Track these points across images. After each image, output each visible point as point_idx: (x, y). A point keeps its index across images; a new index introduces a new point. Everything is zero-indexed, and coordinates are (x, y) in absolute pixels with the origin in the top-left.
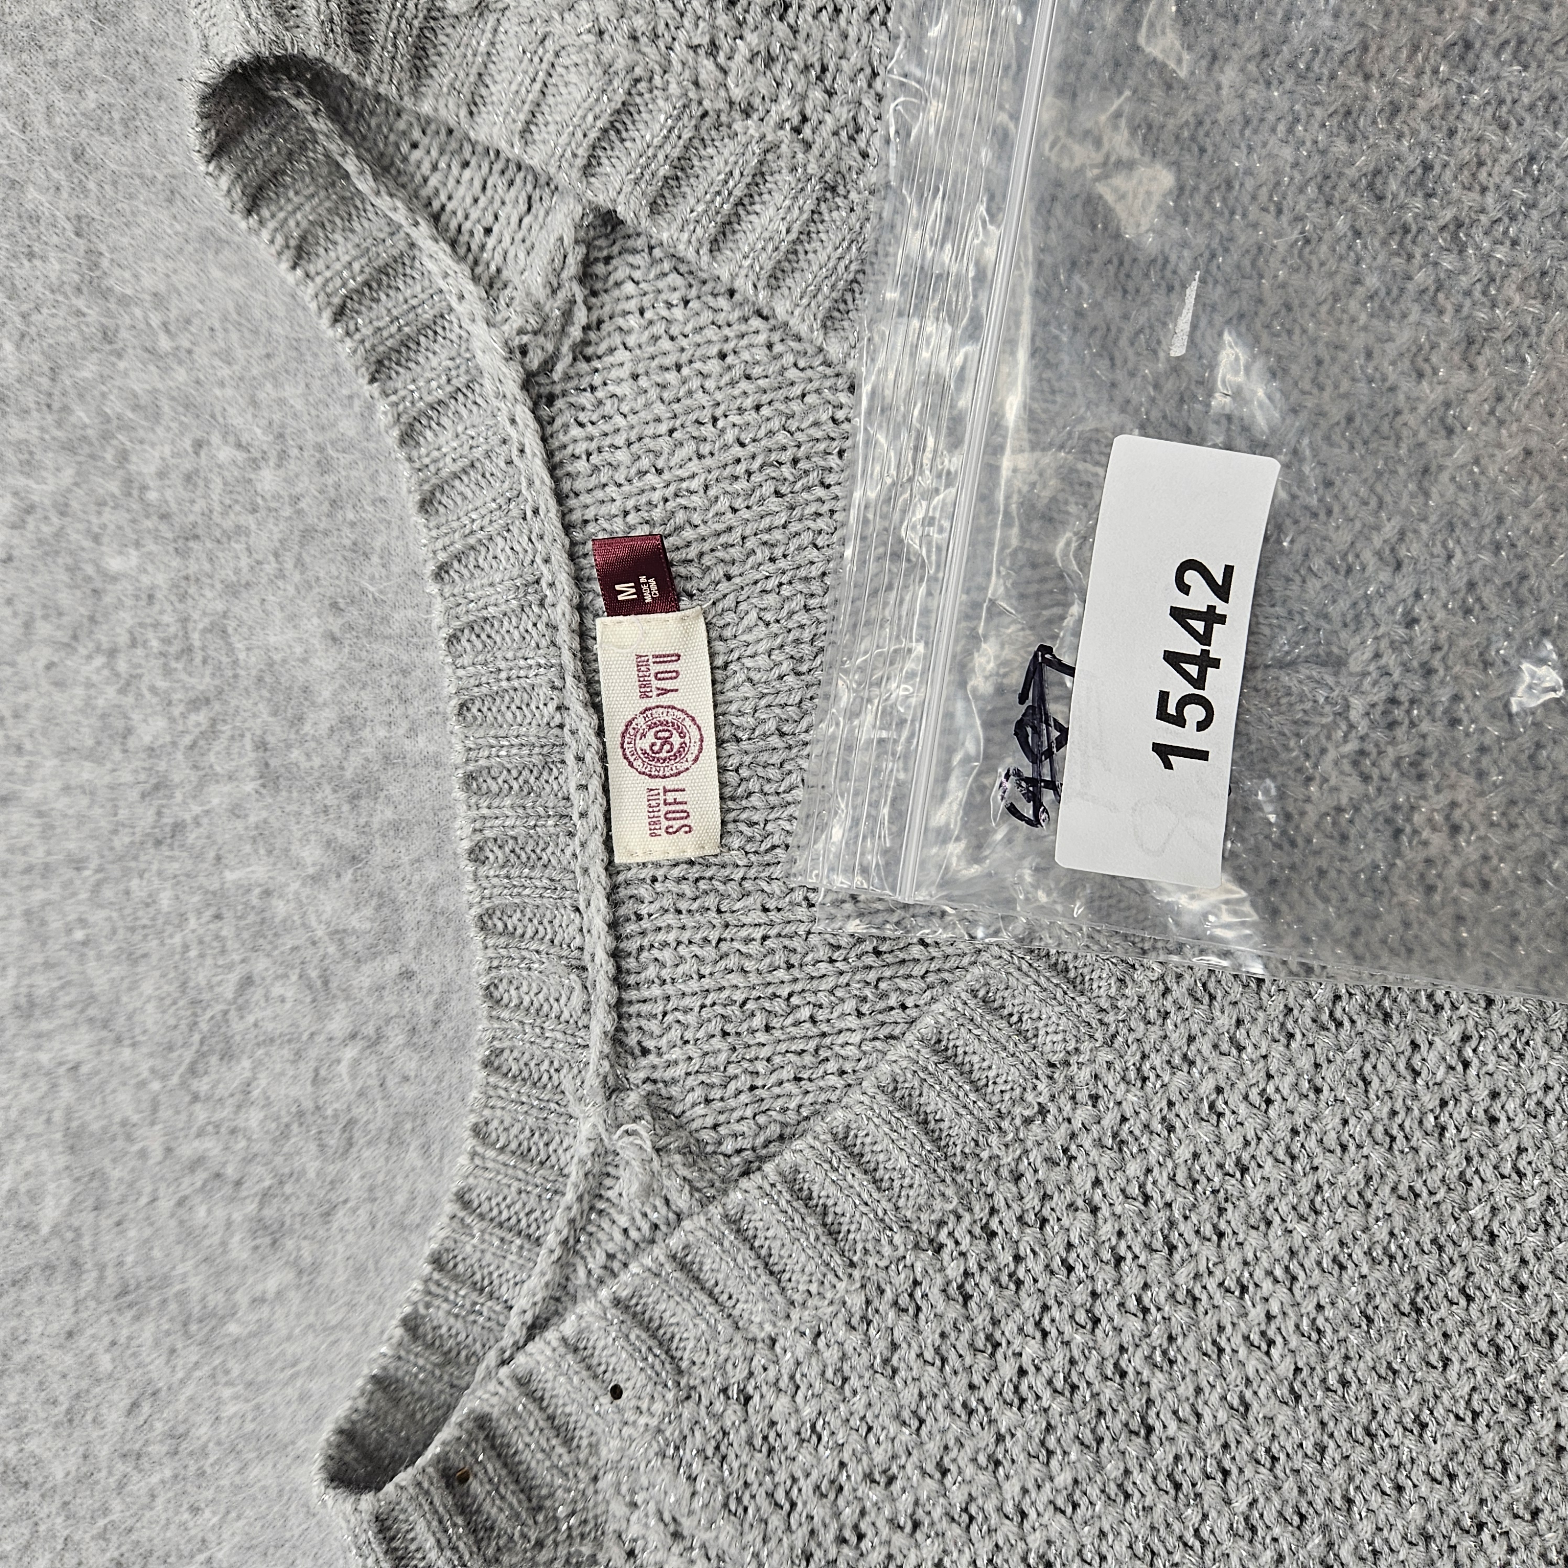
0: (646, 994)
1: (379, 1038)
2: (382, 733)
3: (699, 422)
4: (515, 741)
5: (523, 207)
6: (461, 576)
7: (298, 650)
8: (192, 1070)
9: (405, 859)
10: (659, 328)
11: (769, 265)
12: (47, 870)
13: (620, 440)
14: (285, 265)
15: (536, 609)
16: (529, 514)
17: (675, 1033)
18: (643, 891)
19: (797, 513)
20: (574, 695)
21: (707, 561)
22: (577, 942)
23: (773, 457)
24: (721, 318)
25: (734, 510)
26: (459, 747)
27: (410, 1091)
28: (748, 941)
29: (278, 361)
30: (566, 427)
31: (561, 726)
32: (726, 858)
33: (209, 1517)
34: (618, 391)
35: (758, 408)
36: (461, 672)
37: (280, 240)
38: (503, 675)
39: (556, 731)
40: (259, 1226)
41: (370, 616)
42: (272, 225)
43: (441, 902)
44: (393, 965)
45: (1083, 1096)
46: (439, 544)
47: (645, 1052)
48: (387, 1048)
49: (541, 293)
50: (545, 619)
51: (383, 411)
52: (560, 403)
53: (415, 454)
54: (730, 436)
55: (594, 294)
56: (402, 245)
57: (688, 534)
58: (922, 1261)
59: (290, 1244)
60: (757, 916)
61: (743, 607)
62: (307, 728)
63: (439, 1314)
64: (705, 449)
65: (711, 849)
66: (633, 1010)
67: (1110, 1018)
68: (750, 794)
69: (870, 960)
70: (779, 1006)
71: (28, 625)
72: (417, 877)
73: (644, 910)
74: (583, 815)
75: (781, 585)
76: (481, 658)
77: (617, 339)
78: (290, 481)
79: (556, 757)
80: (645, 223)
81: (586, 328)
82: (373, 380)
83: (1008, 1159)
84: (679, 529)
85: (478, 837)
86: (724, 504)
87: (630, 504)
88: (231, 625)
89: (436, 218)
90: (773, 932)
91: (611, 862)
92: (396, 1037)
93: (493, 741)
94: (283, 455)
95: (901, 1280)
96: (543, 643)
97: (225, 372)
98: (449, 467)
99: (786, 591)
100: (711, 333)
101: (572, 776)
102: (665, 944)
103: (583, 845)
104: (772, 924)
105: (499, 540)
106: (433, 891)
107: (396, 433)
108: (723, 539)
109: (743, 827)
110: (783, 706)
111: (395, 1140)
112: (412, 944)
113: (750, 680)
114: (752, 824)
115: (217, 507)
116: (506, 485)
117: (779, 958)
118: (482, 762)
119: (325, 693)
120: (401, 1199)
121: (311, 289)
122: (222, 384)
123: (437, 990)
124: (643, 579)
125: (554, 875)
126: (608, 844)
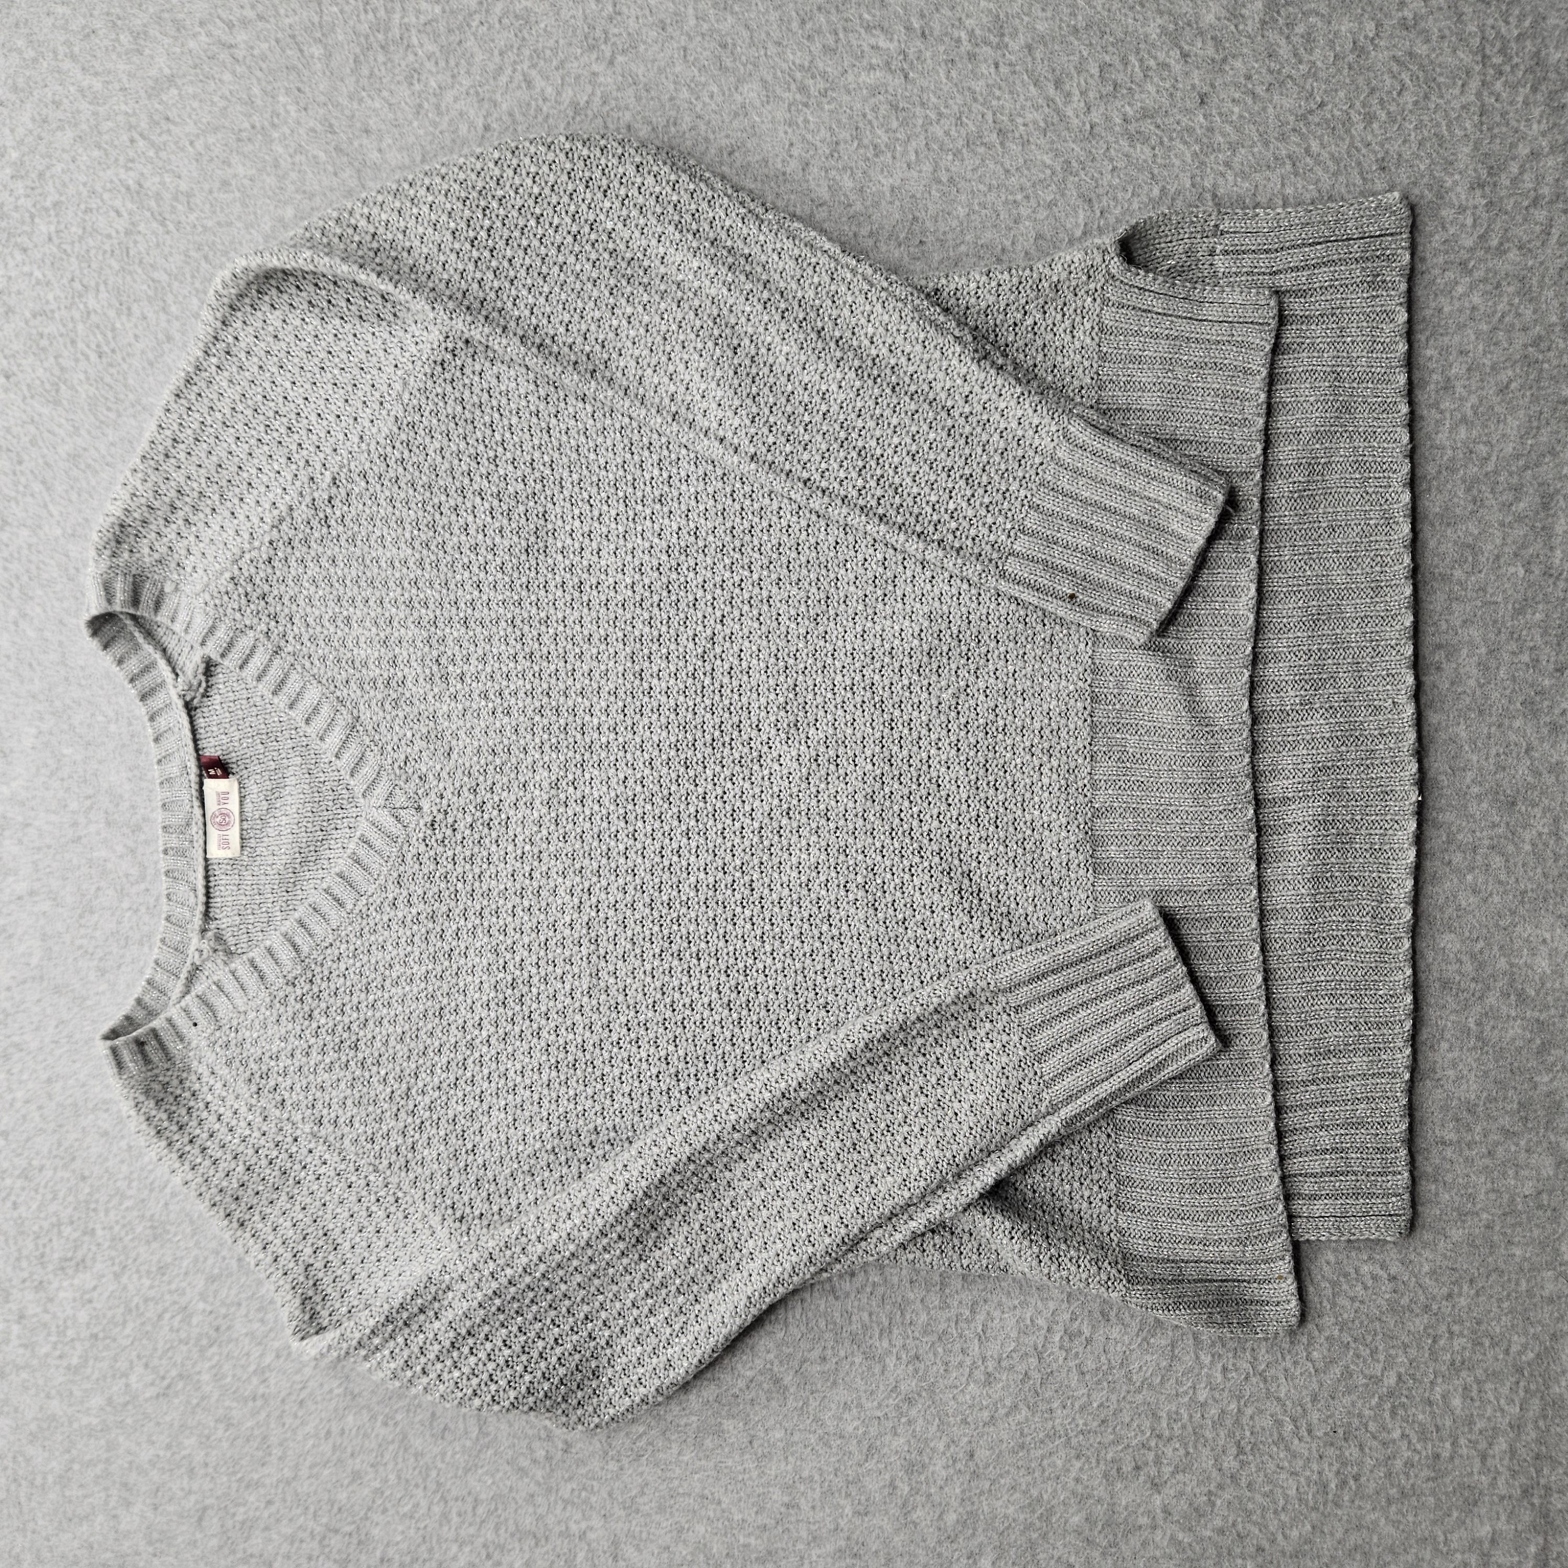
0: (215, 900)
2: (143, 811)
3: (239, 719)
4: (178, 817)
6: (165, 764)
7: (119, 782)
8: (81, 917)
10: (229, 689)
11: (257, 675)
12: (39, 849)
13: (215, 723)
14: (115, 665)
15: (186, 775)
16: (185, 745)
17: (224, 913)
18: (215, 867)
20: (196, 803)
21: (238, 763)
22: (195, 883)
25: (248, 748)
26: (161, 818)
28: (247, 885)
30: (198, 718)
31: (193, 813)
32: (242, 858)
33: (78, 1065)
34: (216, 707)
36: (163, 794)
37: (113, 658)
38: (175, 796)
39: (190, 814)
40: (98, 969)
41: (140, 773)
44: (143, 886)
45: (343, 941)
46: (159, 753)
47: (215, 919)
49: (191, 678)
50: (188, 779)
51: (143, 710)
52: (196, 711)
53: (153, 724)
54: (248, 724)
55: (209, 678)
56: (152, 660)
57: (233, 755)
58: (290, 989)
60: (250, 877)
61: (250, 778)
62: (120, 808)
63: (147, 999)
64: (240, 728)
65: (237, 854)
66: (211, 905)
67: (351, 916)
68: (250, 838)
70: (256, 906)
71: (38, 769)
72: (150, 857)
73: (216, 873)
74: (197, 841)
75: (261, 772)
76: (169, 790)
77: (216, 691)
79: (190, 822)
80: (220, 661)
81: (206, 688)
82: (141, 701)
83: (320, 959)
84: (231, 753)
85: (166, 846)
86: (245, 745)
87: (216, 744)
88: (99, 773)
89: (163, 652)
90: (255, 883)
91: (206, 857)
92: (143, 909)
93: (171, 816)
95: (281, 994)
96: (188, 787)
98: (163, 729)
99: (264, 774)
101: (194, 829)
102: (221, 885)
103: (198, 851)
104: (254, 880)
105: (176, 753)
106: (154, 861)
107: (148, 717)
108: (244, 757)
109: (248, 848)
110: (262, 810)
111: (141, 944)
113: (251, 801)
114: (250, 848)
115: (97, 735)
118: (168, 823)
119: (126, 796)
121: (123, 672)
123: (155, 894)
124: (218, 768)
125: (189, 860)
126: (205, 851)
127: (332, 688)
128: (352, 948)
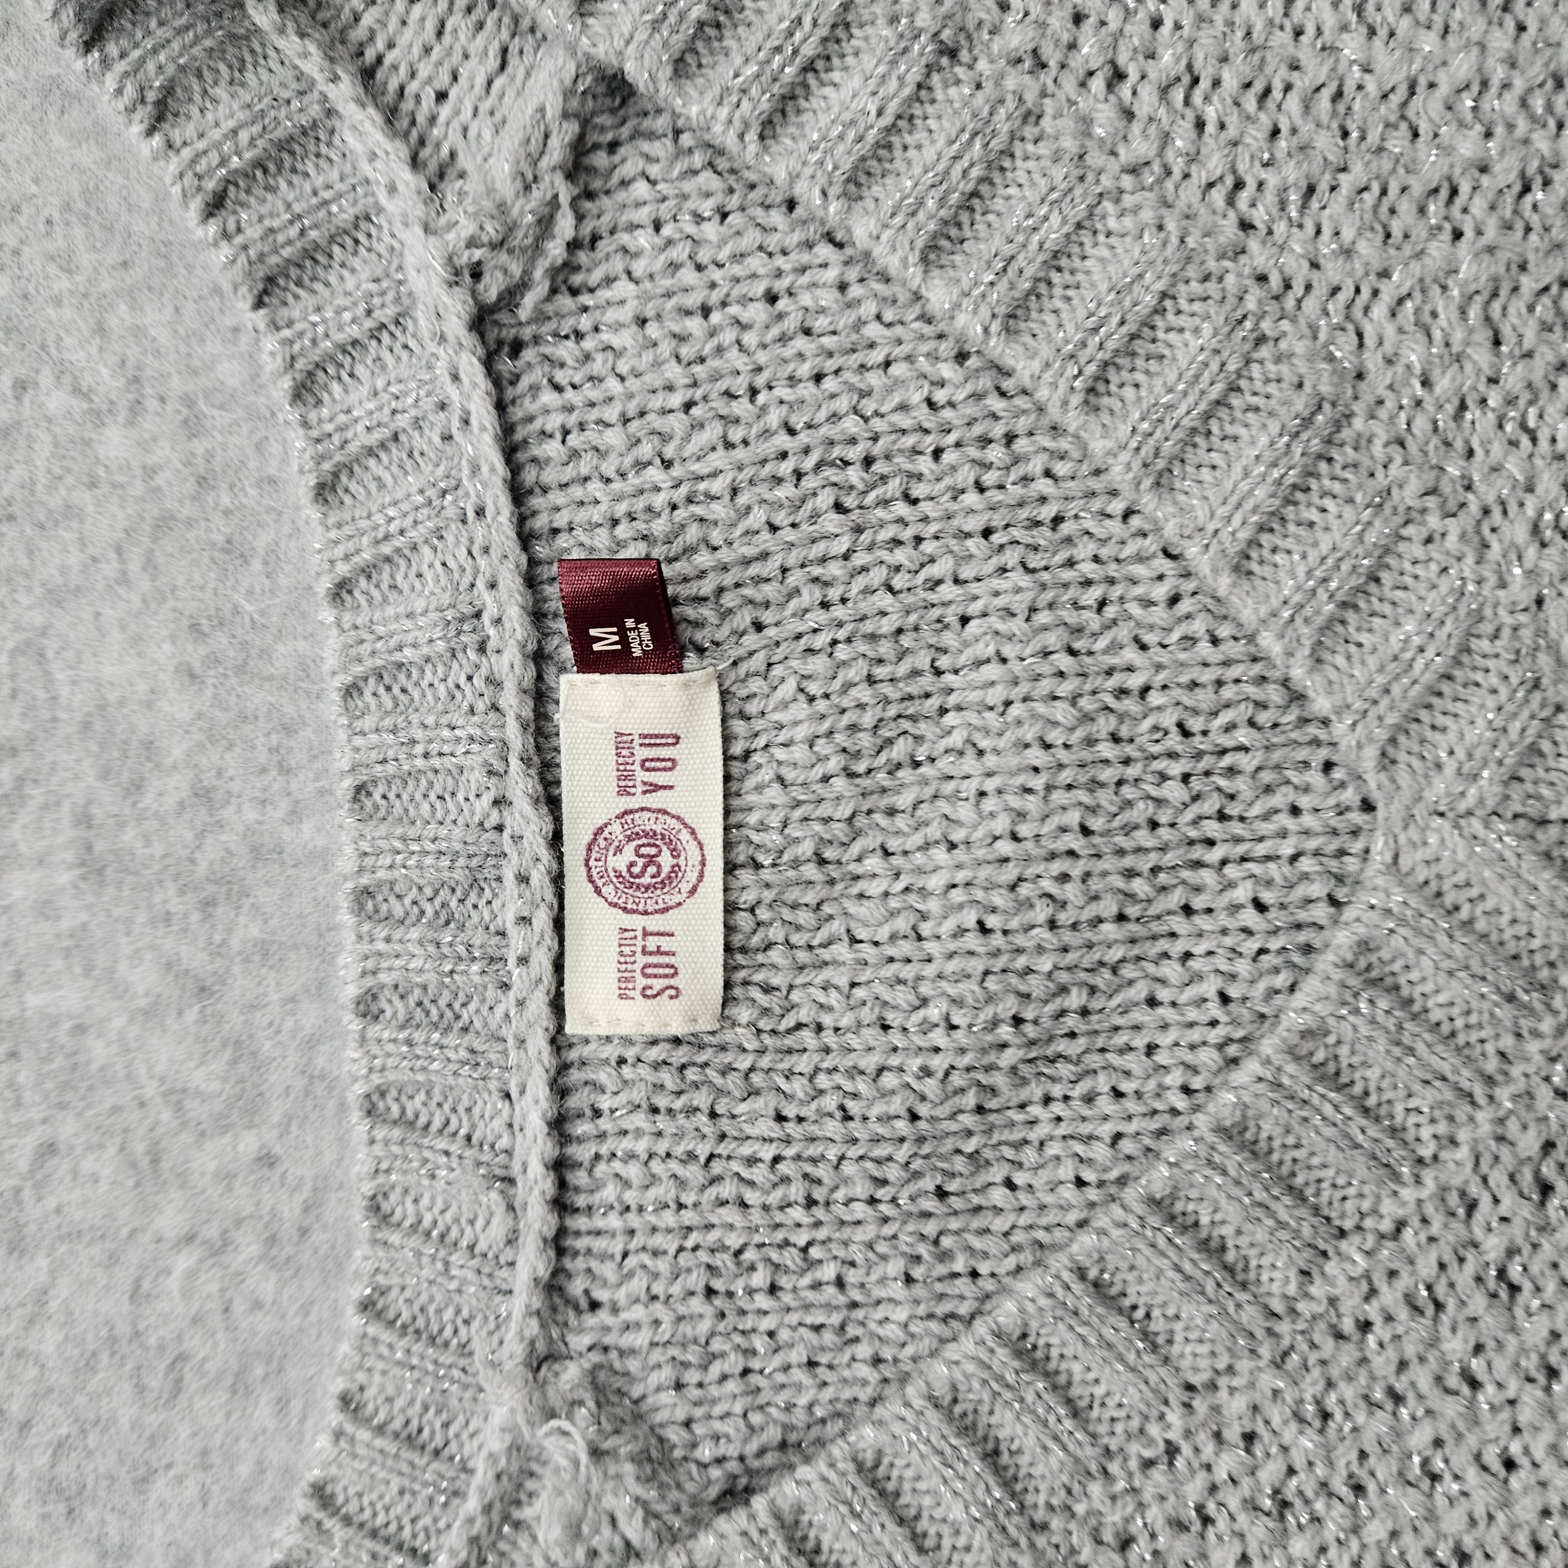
0: (599, 1222)
1: (224, 1245)
2: (251, 815)
3: (730, 395)
4: (430, 847)
5: (493, 62)
6: (370, 601)
7: (142, 687)
9: (274, 997)
10: (680, 252)
11: (847, 164)
13: (611, 414)
14: (137, 129)
15: (472, 655)
16: (471, 514)
17: (638, 1284)
18: (604, 1076)
19: (866, 537)
20: (521, 785)
21: (729, 600)
22: (503, 1143)
23: (836, 452)
24: (773, 242)
25: (774, 528)
26: (349, 850)
27: (264, 1324)
28: (752, 1161)
29: (137, 273)
30: (535, 389)
31: (500, 828)
32: (728, 1036)
34: (616, 341)
35: (818, 378)
36: (359, 741)
37: (130, 90)
38: (419, 749)
39: (492, 835)
41: (245, 646)
42: (120, 67)
43: (320, 1062)
44: (249, 1145)
45: (1233, 1434)
46: (339, 551)
47: (594, 1305)
48: (235, 1262)
49: (507, 188)
50: (484, 671)
51: (270, 351)
52: (528, 355)
53: (313, 416)
54: (774, 418)
55: (590, 195)
56: (315, 111)
57: (703, 559)
59: (91, 1515)
60: (766, 1127)
61: (777, 671)
62: (148, 800)
64: (736, 435)
65: (706, 1023)
66: (581, 1244)
67: (1283, 1327)
68: (769, 946)
69: (930, 1204)
70: (790, 1258)
72: (289, 1023)
73: (605, 1103)
74: (523, 960)
75: (834, 642)
76: (388, 722)
77: (617, 265)
78: (144, 446)
79: (490, 873)
80: (665, 89)
81: (573, 245)
82: (259, 304)
83: (1113, 1516)
84: (690, 551)
85: (369, 982)
86: (758, 517)
87: (621, 509)
88: (52, 646)
89: (368, 75)
90: (790, 1152)
91: (560, 1029)
92: (249, 1245)
93: (398, 845)
94: (136, 408)
96: (481, 706)
97: (63, 284)
98: (361, 439)
99: (842, 652)
100: (756, 263)
101: (511, 902)
102: (631, 1156)
103: (520, 1003)
104: (788, 1141)
105: (426, 550)
106: (312, 1043)
107: (287, 383)
108: (754, 570)
109: (755, 993)
110: (827, 821)
111: (240, 1388)
112: (276, 1118)
113: (781, 780)
114: (767, 989)
115: (42, 478)
116: (440, 471)
117: (796, 1191)
118: (382, 874)
119: (176, 751)
120: (244, 1470)
121: (174, 164)
122: (58, 302)
123: (309, 1185)
124: (630, 623)
125: (478, 1045)
126: (557, 1005)
127: (1229, 228)
128: (1270, 1473)
